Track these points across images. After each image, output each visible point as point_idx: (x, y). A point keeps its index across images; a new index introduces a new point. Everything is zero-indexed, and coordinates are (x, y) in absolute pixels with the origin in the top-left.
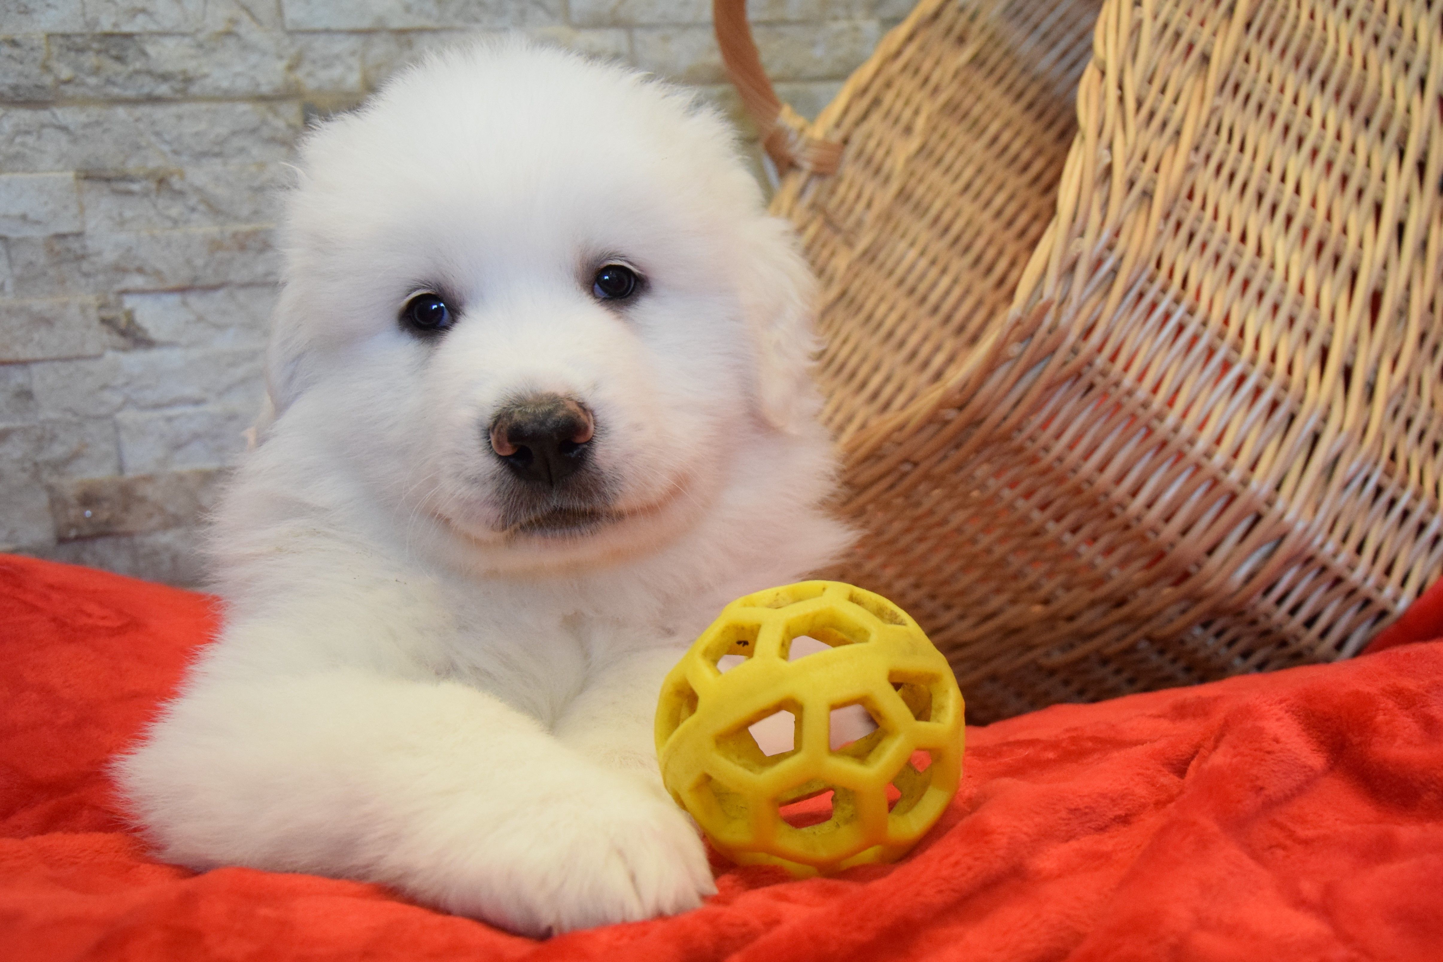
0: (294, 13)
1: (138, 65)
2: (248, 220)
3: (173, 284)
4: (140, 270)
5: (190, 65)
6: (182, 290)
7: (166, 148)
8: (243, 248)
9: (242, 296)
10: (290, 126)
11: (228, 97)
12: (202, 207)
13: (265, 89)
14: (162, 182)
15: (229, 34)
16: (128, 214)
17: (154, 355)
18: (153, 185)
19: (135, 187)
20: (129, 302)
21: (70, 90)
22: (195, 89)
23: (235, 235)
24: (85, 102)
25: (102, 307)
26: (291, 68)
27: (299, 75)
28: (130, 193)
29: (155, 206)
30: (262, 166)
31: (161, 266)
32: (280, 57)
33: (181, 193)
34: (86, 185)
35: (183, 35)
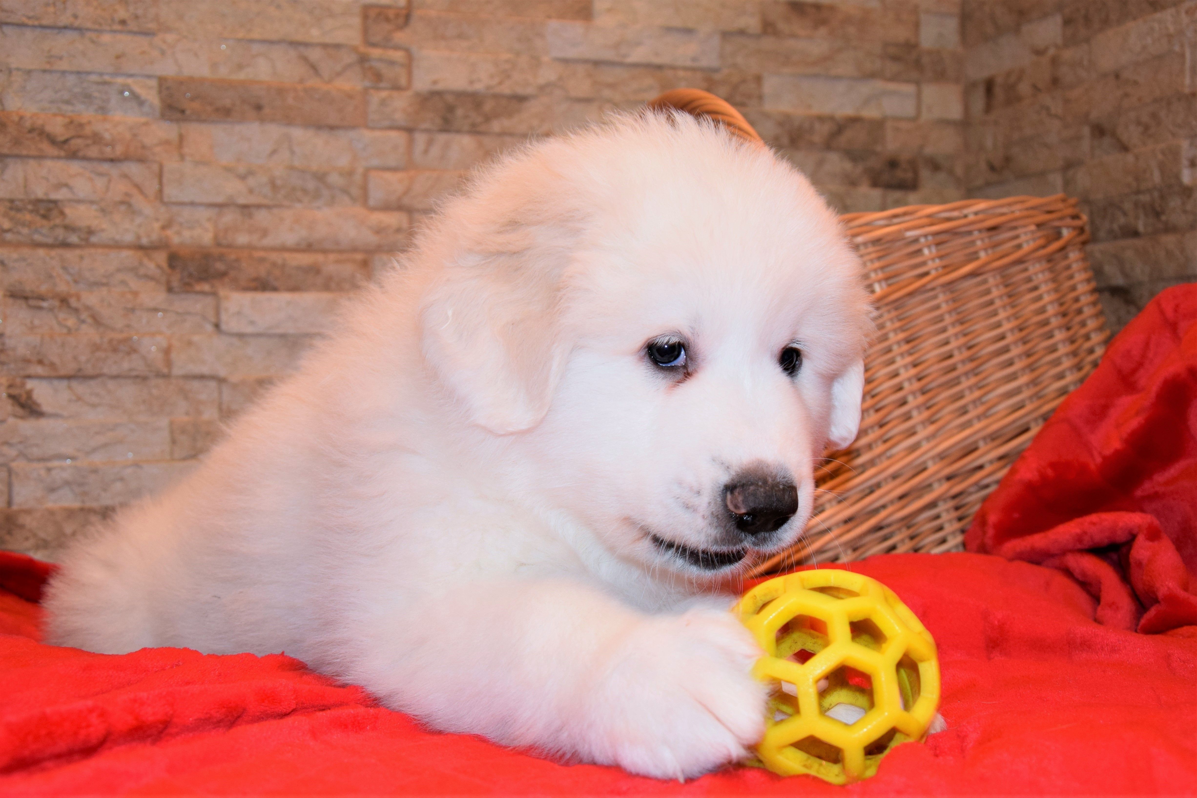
0: (171, 192)
1: (58, 221)
2: (121, 331)
3: (62, 372)
4: (40, 362)
5: (94, 223)
6: (69, 378)
7: (68, 278)
8: (115, 350)
9: (111, 384)
10: (159, 266)
11: (117, 246)
12: (89, 320)
13: (145, 241)
14: (64, 301)
15: (122, 203)
16: (37, 322)
17: (43, 422)
18: (56, 303)
19: (45, 304)
20: (30, 384)
21: (9, 236)
22: (94, 239)
23: (111, 341)
24: (18, 245)
25: (10, 386)
26: (164, 228)
27: (169, 232)
28: (40, 308)
29: (56, 317)
30: (135, 294)
31: (56, 360)
32: (157, 220)
33: (76, 310)
34: (10, 301)
35: (92, 202)
